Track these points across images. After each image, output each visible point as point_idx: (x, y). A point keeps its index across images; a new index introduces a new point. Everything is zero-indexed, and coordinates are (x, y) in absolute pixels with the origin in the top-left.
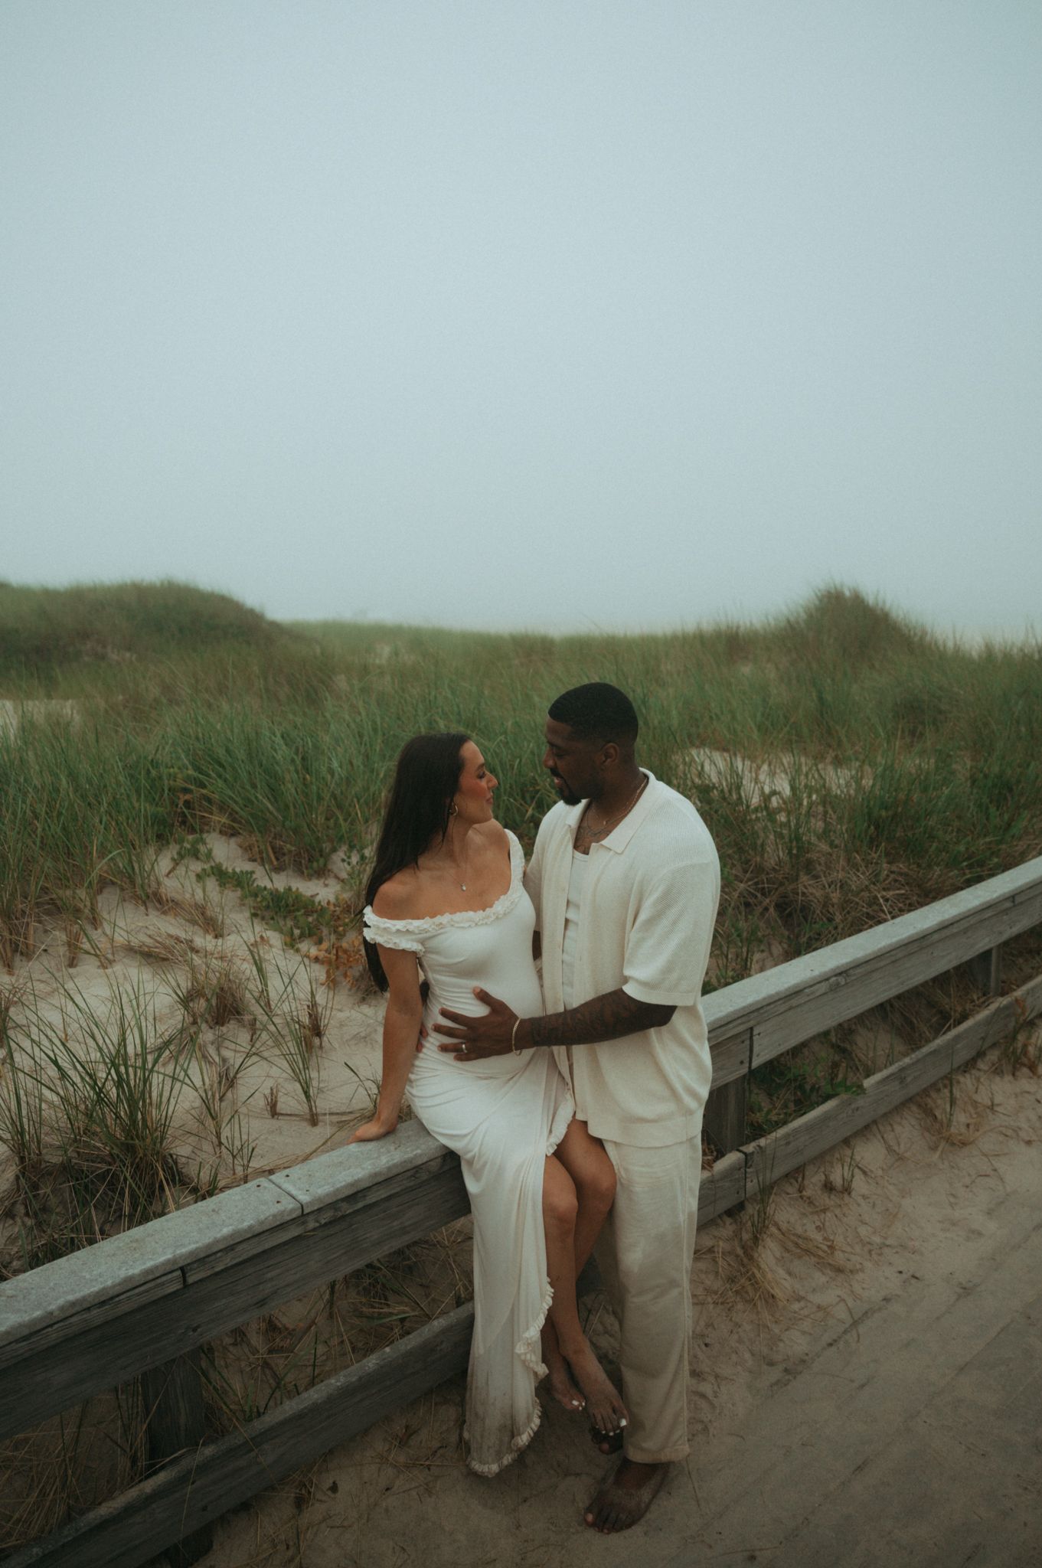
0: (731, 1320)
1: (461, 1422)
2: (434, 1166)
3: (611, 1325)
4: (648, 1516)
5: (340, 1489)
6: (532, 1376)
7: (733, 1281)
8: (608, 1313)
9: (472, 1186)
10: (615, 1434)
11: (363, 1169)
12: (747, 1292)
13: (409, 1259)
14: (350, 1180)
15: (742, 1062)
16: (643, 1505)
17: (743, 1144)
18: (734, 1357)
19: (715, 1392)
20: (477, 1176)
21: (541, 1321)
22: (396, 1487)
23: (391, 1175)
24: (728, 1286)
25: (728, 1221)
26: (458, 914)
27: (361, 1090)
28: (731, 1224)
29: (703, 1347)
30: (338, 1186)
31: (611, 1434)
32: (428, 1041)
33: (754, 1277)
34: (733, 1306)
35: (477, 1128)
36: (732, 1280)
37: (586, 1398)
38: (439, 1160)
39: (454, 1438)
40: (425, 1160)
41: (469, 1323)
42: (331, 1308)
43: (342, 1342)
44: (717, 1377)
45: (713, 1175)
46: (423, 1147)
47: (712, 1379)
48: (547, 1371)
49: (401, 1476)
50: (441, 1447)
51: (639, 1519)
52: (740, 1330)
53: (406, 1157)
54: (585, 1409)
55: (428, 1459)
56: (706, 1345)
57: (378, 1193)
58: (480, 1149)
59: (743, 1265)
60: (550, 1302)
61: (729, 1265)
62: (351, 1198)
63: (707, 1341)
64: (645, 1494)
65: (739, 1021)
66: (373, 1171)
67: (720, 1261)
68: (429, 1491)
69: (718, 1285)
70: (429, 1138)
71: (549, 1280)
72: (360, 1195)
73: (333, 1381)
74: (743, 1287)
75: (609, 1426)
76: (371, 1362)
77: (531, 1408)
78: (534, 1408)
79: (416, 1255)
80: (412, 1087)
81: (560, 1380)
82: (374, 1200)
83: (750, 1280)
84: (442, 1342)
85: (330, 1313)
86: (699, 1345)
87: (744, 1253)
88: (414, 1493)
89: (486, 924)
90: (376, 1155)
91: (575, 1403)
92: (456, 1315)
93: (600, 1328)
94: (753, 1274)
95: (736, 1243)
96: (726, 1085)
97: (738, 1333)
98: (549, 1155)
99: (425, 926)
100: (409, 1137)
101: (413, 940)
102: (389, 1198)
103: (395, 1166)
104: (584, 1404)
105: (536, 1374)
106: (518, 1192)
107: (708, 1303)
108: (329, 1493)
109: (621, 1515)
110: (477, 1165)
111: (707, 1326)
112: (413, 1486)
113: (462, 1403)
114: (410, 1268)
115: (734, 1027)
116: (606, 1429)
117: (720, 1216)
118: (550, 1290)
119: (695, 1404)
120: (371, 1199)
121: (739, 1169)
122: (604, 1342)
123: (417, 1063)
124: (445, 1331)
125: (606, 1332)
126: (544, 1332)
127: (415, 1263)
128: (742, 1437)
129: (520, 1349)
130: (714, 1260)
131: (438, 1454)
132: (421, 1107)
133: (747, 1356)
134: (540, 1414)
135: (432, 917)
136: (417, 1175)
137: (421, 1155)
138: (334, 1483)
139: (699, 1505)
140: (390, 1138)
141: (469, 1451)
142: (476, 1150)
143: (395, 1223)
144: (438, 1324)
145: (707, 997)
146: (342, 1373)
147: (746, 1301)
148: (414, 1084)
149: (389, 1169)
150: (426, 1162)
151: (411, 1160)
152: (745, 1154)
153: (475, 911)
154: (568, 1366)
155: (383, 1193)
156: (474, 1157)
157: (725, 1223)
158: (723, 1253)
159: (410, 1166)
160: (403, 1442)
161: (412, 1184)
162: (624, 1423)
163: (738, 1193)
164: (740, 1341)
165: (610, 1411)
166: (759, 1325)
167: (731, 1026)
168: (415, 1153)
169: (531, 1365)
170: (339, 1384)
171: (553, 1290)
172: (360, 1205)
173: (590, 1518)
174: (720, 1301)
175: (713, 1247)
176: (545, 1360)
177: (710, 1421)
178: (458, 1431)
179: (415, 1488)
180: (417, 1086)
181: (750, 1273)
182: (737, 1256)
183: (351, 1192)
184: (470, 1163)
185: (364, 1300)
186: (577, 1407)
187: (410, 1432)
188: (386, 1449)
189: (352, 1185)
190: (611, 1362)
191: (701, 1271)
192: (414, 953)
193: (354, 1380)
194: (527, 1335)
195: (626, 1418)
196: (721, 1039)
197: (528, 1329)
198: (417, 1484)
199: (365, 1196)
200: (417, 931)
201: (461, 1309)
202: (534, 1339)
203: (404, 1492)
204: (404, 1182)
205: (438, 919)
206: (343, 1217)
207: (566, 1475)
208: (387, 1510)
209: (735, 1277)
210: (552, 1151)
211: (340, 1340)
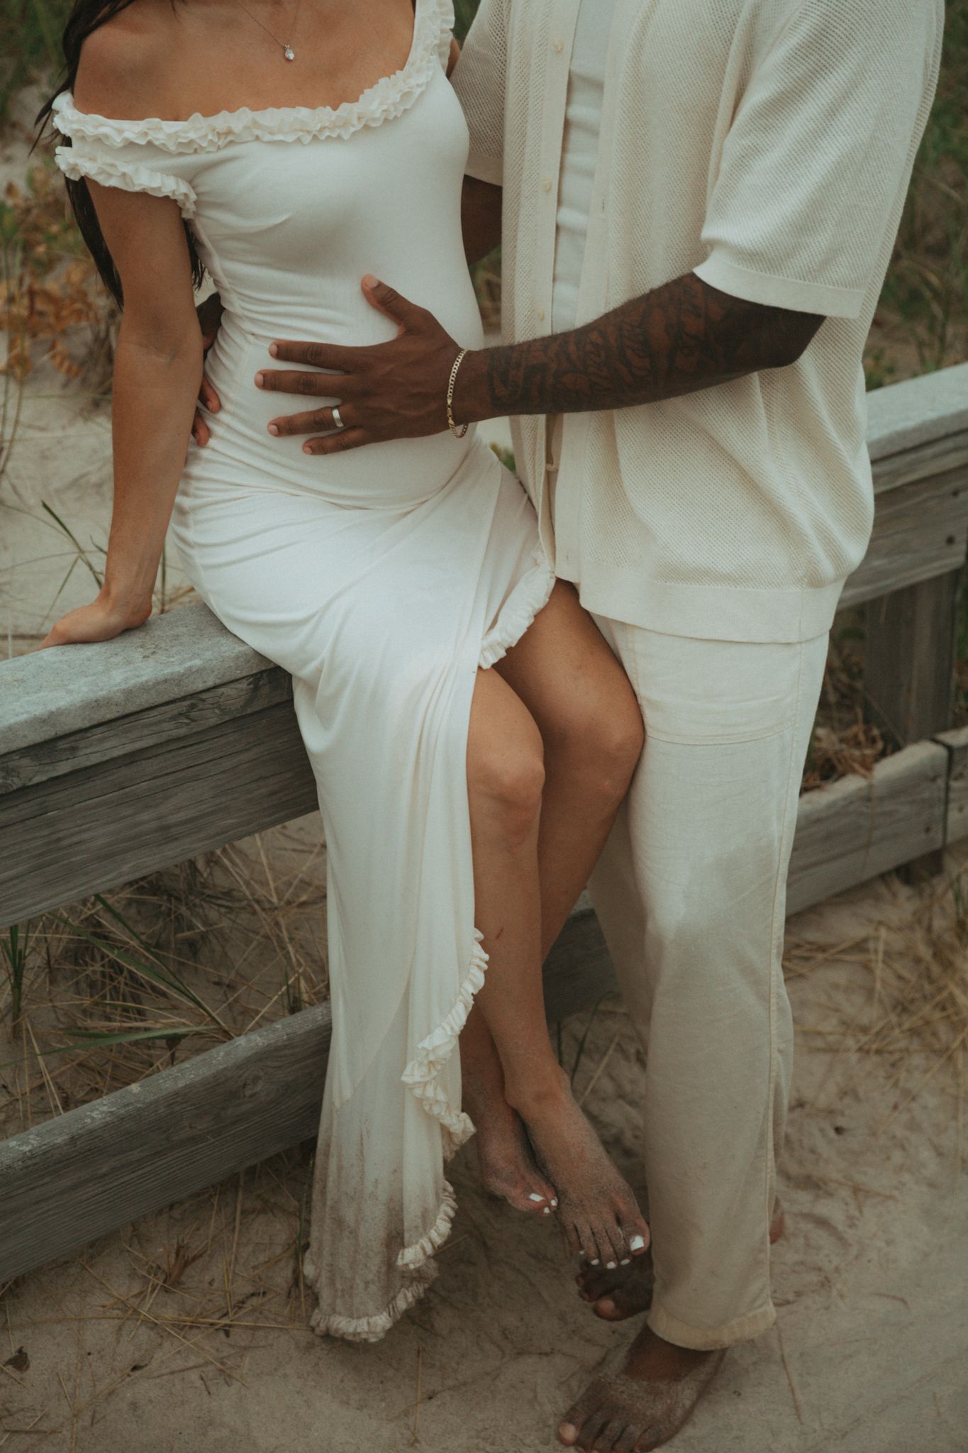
0: (896, 1084)
1: (300, 1247)
2: (235, 696)
3: (632, 1082)
4: (689, 1431)
5: (33, 1363)
6: (437, 1132)
7: (905, 1010)
8: (627, 1058)
9: (314, 737)
10: (619, 1266)
11: (70, 692)
12: (935, 1034)
13: (191, 927)
14: (39, 711)
15: (950, 541)
16: (679, 1413)
17: (945, 729)
18: (897, 1156)
19: (850, 1218)
20: (325, 720)
21: (459, 1017)
22: (154, 1364)
23: (131, 708)
24: (893, 1018)
25: (904, 892)
26: (271, 111)
27: (82, 569)
28: (909, 899)
29: (832, 1134)
30: (12, 721)
31: (611, 1265)
32: (218, 422)
33: (954, 1003)
34: (901, 1059)
35: (327, 607)
36: (902, 1007)
37: (558, 1194)
38: (243, 685)
39: (282, 1277)
40: (210, 684)
41: (320, 1043)
42: (16, 1017)
43: (42, 1087)
44: (856, 1190)
45: (871, 786)
46: (208, 655)
47: (845, 1193)
48: (471, 1128)
49: (167, 1345)
50: (253, 1295)
51: (670, 1438)
52: (914, 1105)
53: (168, 671)
54: (557, 1212)
55: (226, 1315)
56: (838, 1130)
57: (108, 745)
58: (333, 651)
59: (931, 980)
60: (481, 980)
61: (900, 977)
62: (44, 749)
63: (841, 1122)
64: (685, 1392)
65: (949, 444)
66: (92, 696)
67: (879, 969)
68: (226, 1375)
69: (871, 1015)
70: (223, 640)
71: (480, 935)
72: (62, 745)
73: (12, 1143)
74: (927, 1023)
75: (607, 1249)
76: (99, 1111)
77: (431, 1200)
78: (439, 1201)
79: (206, 922)
80: (186, 525)
81: (502, 1150)
82: (94, 759)
83: (944, 1009)
84: (256, 1079)
85: (14, 1027)
86: (822, 1130)
87: (935, 955)
88: (194, 1376)
89: (339, 138)
90: (100, 668)
91: (536, 1198)
92: (285, 1028)
93: (608, 1086)
94: (952, 997)
95: (919, 935)
96: (912, 591)
97: (909, 1110)
98: (486, 666)
99: (192, 135)
100: (177, 637)
101: (167, 171)
102: (131, 758)
103: (144, 688)
104: (554, 1203)
105: (446, 1133)
106: (415, 744)
107: (847, 1050)
108: (9, 1369)
109: (632, 1428)
110: (324, 690)
111: (843, 1094)
112: (191, 1364)
113: (303, 1213)
114: (193, 947)
115: (935, 456)
116: (599, 1256)
117: (883, 877)
118: (480, 956)
119: (806, 1238)
120: (90, 755)
121: (934, 779)
122: (616, 1114)
123: (196, 470)
124: (261, 1057)
125: (621, 1096)
126: (466, 1037)
127: (204, 936)
128: (903, 1301)
129: (413, 1074)
130: (867, 967)
131: (248, 1306)
132: (207, 567)
133: (926, 1154)
134: (452, 1214)
135: (207, 114)
136: (193, 714)
137: (200, 671)
138: (20, 1351)
139: (799, 1417)
140: (136, 639)
141: (315, 1300)
142: (325, 654)
143: (145, 816)
144: (247, 1043)
145: (877, 394)
146: (34, 1129)
147: (934, 1051)
148: (191, 518)
149: (129, 693)
150: (215, 687)
151: (178, 680)
152: (950, 749)
153: (313, 107)
154: (524, 1130)
155: (114, 746)
156: (319, 671)
157: (894, 895)
158: (886, 953)
159: (176, 692)
160: (172, 1282)
161: (183, 731)
162: (638, 1243)
163: (928, 830)
164: (913, 1126)
165: (610, 1219)
166: (956, 1098)
167: (929, 452)
168: (188, 664)
169: (436, 1110)
170: (26, 1148)
171: (486, 957)
172: (64, 768)
173: (570, 1432)
174: (874, 1047)
175: (865, 940)
176: (468, 1106)
177: (837, 1269)
178: (292, 1264)
179: (195, 1367)
180: (197, 523)
181: (945, 994)
182: (918, 960)
183: (48, 733)
184: (312, 688)
185: (87, 1002)
186: (540, 1207)
187: (185, 1259)
188: (135, 1291)
189: (43, 721)
190: (628, 1153)
191: (836, 986)
192: (169, 202)
193: (59, 1140)
194: (426, 1044)
195: (643, 1236)
196: (899, 482)
197: (429, 1032)
198: (201, 1361)
199: (74, 749)
200: (172, 148)
201: (299, 1016)
202: (441, 1053)
203: (172, 1373)
204: (165, 726)
205: (222, 120)
206: (24, 790)
207: (519, 1354)
208: (134, 1406)
209: (912, 1001)
210: (494, 660)
211: (38, 1083)
